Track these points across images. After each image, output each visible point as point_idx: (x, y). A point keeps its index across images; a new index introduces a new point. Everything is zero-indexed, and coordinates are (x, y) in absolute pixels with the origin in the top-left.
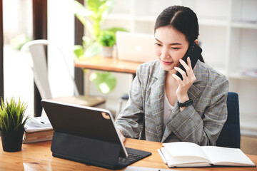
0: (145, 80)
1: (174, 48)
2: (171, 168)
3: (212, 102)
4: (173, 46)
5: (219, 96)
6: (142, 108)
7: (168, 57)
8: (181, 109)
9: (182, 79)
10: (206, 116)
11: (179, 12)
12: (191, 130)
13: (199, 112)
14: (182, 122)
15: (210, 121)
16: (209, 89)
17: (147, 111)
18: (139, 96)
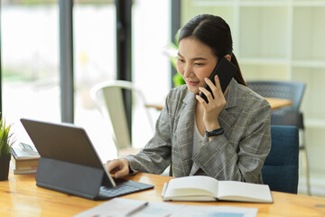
0: (174, 106)
1: (199, 64)
2: (166, 201)
3: (249, 132)
4: (197, 62)
5: (257, 125)
6: (169, 140)
7: (192, 75)
8: (210, 139)
9: (207, 102)
10: (241, 149)
11: (206, 21)
12: (221, 166)
13: (232, 144)
14: (211, 155)
15: (245, 155)
16: (245, 116)
17: (174, 144)
18: (166, 126)
